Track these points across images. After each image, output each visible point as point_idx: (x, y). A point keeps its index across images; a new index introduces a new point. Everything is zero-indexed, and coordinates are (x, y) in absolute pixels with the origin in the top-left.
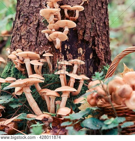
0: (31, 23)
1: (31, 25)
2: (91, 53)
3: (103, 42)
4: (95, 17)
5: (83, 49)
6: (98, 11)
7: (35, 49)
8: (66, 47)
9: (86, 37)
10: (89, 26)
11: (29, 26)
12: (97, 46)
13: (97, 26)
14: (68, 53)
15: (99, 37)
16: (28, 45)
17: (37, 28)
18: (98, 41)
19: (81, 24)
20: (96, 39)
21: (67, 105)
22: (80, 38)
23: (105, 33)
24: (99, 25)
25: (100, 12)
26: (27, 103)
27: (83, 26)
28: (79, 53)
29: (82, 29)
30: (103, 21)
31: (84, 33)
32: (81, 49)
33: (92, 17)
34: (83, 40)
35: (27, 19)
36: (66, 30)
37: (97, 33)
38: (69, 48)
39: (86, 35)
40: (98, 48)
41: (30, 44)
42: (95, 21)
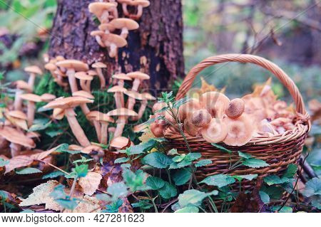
0: (77, 21)
1: (78, 24)
3: (175, 49)
4: (164, 15)
5: (147, 58)
7: (82, 57)
8: (124, 55)
9: (152, 42)
10: (156, 26)
11: (75, 26)
12: (166, 54)
13: (167, 27)
14: (126, 63)
15: (169, 43)
16: (73, 52)
17: (84, 28)
18: (168, 47)
19: (146, 24)
20: (166, 44)
21: (124, 134)
22: (144, 43)
24: (169, 26)
26: (69, 130)
27: (147, 27)
28: (141, 63)
29: (146, 31)
30: (175, 20)
31: (149, 37)
32: (144, 57)
33: (161, 16)
34: (147, 46)
35: (71, 16)
36: (125, 32)
37: (167, 36)
38: (128, 56)
39: (151, 40)
40: (168, 56)
41: (75, 49)
42: (164, 20)
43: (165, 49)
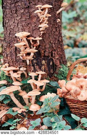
0: (12, 47)
2: (51, 61)
3: (58, 53)
4: (51, 39)
5: (45, 61)
6: (54, 34)
7: (16, 64)
8: (34, 62)
9: (46, 54)
10: (48, 46)
11: (11, 49)
12: (54, 57)
13: (53, 44)
14: (36, 65)
15: (55, 51)
16: (12, 61)
17: (15, 51)
18: (54, 54)
19: (42, 47)
20: (53, 52)
22: (43, 55)
23: (60, 46)
24: (54, 44)
25: (55, 34)
27: (43, 48)
28: (43, 64)
29: (43, 49)
30: (58, 39)
32: (44, 61)
33: (50, 40)
35: (9, 45)
37: (54, 49)
38: (36, 62)
39: (46, 53)
40: (55, 58)
41: (12, 60)
42: (51, 42)
43: (53, 55)
